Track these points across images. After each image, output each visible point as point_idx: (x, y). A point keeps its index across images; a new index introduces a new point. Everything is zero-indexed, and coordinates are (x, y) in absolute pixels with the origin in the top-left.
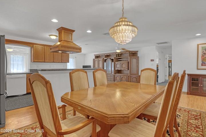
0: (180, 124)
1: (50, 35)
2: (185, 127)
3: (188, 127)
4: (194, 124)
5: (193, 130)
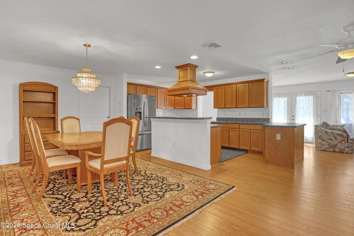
0: (52, 216)
1: (205, 73)
2: (42, 216)
3: (38, 218)
4: (31, 232)
5: (29, 218)
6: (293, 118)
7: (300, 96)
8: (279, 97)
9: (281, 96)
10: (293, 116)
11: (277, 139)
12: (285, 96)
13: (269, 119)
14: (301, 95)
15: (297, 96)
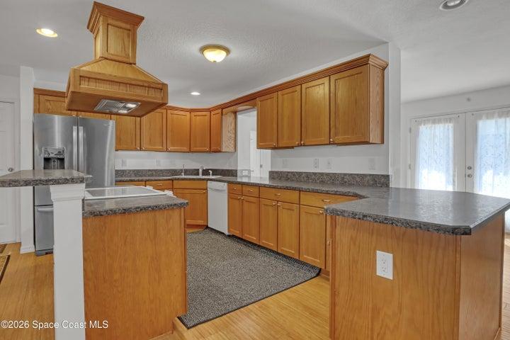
6: (469, 172)
7: (487, 118)
8: (434, 122)
9: (439, 121)
10: (470, 168)
11: (380, 273)
12: (450, 120)
13: (387, 177)
14: (490, 116)
15: (480, 118)
